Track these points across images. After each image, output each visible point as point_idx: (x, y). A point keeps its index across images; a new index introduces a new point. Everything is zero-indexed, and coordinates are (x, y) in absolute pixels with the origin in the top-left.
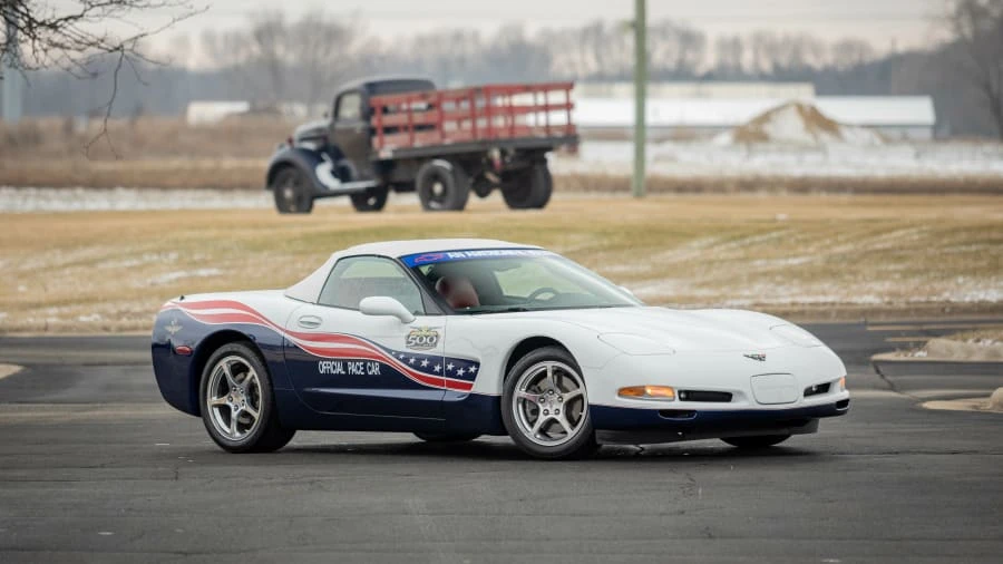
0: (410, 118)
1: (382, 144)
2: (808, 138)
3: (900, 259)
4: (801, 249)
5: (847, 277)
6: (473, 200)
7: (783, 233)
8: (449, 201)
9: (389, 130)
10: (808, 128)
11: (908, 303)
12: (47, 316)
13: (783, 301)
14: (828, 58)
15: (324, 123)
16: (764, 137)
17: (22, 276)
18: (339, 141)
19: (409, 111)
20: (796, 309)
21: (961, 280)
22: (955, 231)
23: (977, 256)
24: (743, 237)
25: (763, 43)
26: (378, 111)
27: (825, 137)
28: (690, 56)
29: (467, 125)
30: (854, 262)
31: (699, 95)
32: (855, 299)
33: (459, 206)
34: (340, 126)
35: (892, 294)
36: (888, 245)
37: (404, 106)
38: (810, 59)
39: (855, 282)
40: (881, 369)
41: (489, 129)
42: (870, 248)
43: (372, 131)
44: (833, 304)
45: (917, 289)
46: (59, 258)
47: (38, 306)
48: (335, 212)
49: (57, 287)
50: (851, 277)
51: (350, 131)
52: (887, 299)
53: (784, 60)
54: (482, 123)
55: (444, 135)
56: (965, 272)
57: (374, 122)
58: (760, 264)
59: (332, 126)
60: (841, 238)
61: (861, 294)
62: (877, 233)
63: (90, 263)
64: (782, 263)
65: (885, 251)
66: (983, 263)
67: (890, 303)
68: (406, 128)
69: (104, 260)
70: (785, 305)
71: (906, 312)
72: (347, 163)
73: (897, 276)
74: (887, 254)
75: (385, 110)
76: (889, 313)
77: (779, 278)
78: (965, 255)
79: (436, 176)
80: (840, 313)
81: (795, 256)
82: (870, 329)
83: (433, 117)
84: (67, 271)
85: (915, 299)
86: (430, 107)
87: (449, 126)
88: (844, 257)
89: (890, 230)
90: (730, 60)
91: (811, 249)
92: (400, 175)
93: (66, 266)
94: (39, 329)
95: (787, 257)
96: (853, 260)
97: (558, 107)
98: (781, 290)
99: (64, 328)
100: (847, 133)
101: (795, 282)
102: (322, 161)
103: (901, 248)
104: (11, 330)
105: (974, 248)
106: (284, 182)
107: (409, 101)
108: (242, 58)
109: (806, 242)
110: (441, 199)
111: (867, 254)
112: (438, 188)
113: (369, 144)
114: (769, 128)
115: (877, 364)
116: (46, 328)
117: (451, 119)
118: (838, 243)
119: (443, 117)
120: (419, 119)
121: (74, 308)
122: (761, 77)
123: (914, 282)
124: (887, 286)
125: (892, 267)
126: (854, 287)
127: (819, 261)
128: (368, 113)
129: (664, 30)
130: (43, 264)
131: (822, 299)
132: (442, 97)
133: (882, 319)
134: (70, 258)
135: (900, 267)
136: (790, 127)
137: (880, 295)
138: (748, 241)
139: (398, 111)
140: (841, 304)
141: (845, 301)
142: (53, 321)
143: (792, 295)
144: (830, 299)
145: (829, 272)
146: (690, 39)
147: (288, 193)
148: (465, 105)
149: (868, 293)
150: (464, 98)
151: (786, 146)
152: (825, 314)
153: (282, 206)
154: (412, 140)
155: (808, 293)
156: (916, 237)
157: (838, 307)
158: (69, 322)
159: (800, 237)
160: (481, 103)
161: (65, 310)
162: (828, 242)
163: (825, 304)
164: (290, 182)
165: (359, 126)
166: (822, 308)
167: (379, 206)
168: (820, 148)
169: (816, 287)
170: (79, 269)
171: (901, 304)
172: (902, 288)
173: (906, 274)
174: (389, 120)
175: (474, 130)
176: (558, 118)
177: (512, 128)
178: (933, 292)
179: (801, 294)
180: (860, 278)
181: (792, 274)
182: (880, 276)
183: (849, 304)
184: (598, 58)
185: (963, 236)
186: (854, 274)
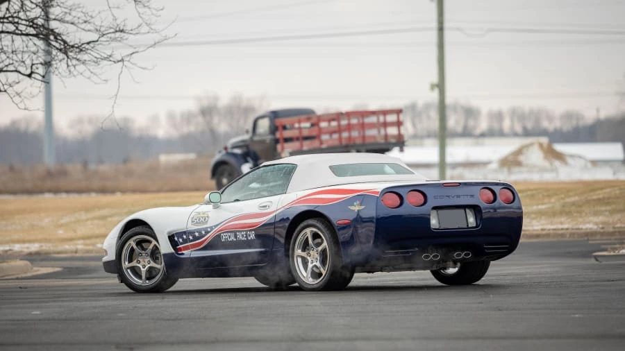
0: (300, 132)
1: (283, 149)
2: (546, 164)
3: (608, 204)
4: (546, 200)
5: (575, 214)
7: (534, 192)
9: (287, 140)
10: (546, 158)
11: (614, 228)
12: (76, 244)
13: (536, 228)
14: (557, 124)
15: (246, 137)
16: (519, 164)
17: (61, 226)
18: (256, 148)
19: (300, 129)
20: (544, 232)
25: (516, 114)
26: (280, 128)
27: (557, 163)
28: (471, 123)
29: (335, 136)
30: (580, 206)
31: (477, 144)
32: (581, 226)
34: (256, 138)
35: (603, 223)
36: (601, 196)
37: (297, 125)
38: (545, 124)
39: (581, 217)
40: (599, 259)
41: (350, 138)
42: (589, 198)
43: (277, 141)
44: (567, 229)
45: (620, 220)
46: (83, 216)
47: (71, 239)
49: (82, 231)
50: (578, 214)
51: (263, 142)
52: (601, 226)
53: (530, 125)
54: (345, 135)
55: (321, 143)
57: (278, 135)
59: (251, 138)
60: (571, 194)
61: (585, 223)
62: (594, 189)
63: (103, 218)
64: (535, 208)
65: (599, 200)
67: (603, 228)
68: (297, 139)
69: (111, 216)
70: (537, 230)
71: (613, 234)
73: (607, 213)
74: (600, 201)
75: (284, 128)
76: (602, 234)
77: (533, 216)
80: (572, 235)
81: (543, 204)
82: (590, 242)
83: (314, 132)
84: (89, 222)
85: (618, 225)
86: (313, 125)
87: (325, 137)
88: (573, 204)
89: (602, 189)
90: (496, 126)
91: (553, 200)
93: (87, 220)
94: (72, 252)
95: (538, 205)
96: (578, 205)
97: (392, 124)
98: (534, 222)
99: (88, 251)
100: (570, 161)
101: (543, 217)
102: (246, 162)
103: (609, 198)
104: (55, 253)
106: (222, 175)
107: (300, 122)
108: (192, 128)
109: (549, 196)
111: (588, 202)
113: (275, 149)
114: (522, 158)
115: (596, 258)
116: (76, 252)
117: (326, 133)
118: (570, 197)
119: (321, 131)
120: (306, 133)
121: (93, 241)
122: (516, 135)
123: (617, 217)
124: (601, 219)
125: (603, 208)
126: (580, 220)
127: (558, 206)
128: (274, 129)
129: (455, 108)
130: (73, 219)
131: (560, 226)
132: (320, 119)
133: (598, 237)
134: (90, 215)
135: (608, 208)
136: (535, 156)
137: (596, 224)
139: (292, 128)
140: (573, 229)
141: (575, 227)
142: (80, 247)
143: (542, 225)
144: (565, 226)
145: (565, 212)
146: (470, 113)
147: (225, 181)
148: (334, 124)
149: (589, 223)
150: (333, 120)
151: (532, 168)
152: (562, 235)
154: (302, 146)
155: (552, 224)
156: (618, 192)
157: (569, 231)
158: (91, 248)
159: (545, 194)
160: (344, 122)
161: (88, 242)
162: (563, 196)
163: (562, 229)
164: (226, 174)
165: (269, 138)
166: (560, 232)
168: (554, 170)
169: (557, 220)
170: (96, 222)
171: (610, 229)
172: (610, 220)
173: (612, 212)
174: (287, 134)
175: (340, 139)
176: (392, 131)
177: (364, 137)
179: (548, 224)
180: (584, 214)
181: (541, 214)
182: (596, 214)
183: (579, 229)
184: (414, 125)
186: (580, 212)
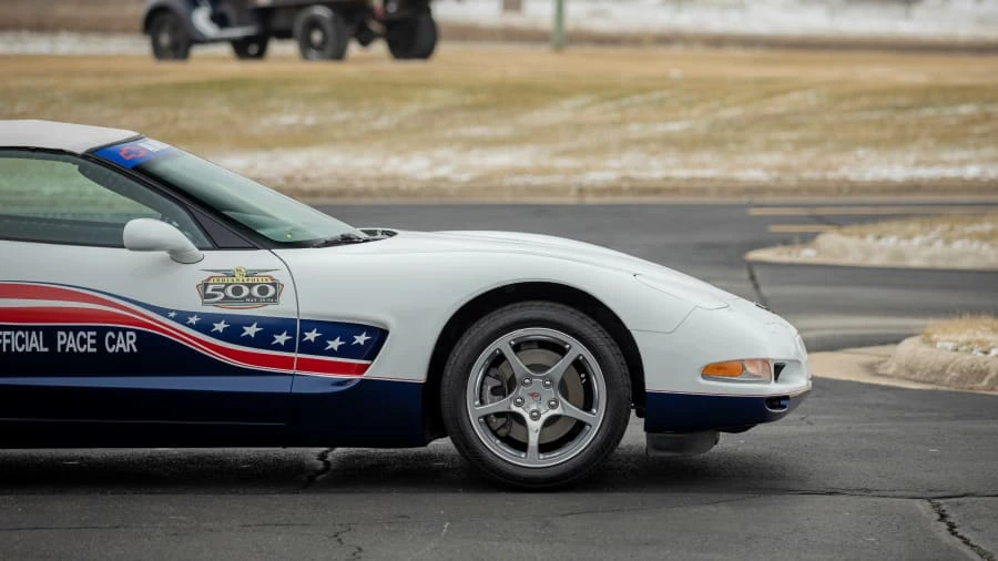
3: (793, 127)
4: (683, 112)
5: (732, 147)
6: (354, 49)
7: (666, 94)
8: (329, 50)
11: (800, 180)
13: (655, 174)
20: (669, 184)
21: (861, 152)
22: (857, 95)
23: (881, 124)
24: (622, 96)
30: (742, 129)
32: (738, 174)
33: (339, 55)
35: (783, 169)
36: (782, 109)
39: (741, 153)
42: (760, 112)
44: (713, 179)
45: (811, 162)
48: (214, 60)
50: (736, 147)
52: (775, 174)
56: (866, 143)
58: (635, 130)
60: (730, 99)
61: (746, 168)
62: (770, 95)
64: (661, 128)
65: (778, 116)
66: (888, 133)
67: (778, 180)
70: (657, 179)
71: (796, 191)
72: (227, 8)
73: (789, 147)
74: (780, 121)
76: (777, 191)
77: (653, 147)
78: (867, 123)
79: (315, 24)
80: (721, 191)
81: (676, 120)
82: (754, 211)
85: (807, 175)
88: (730, 123)
89: (785, 92)
91: (695, 113)
92: (279, 22)
95: (667, 121)
96: (738, 126)
98: (654, 162)
101: (672, 151)
103: (796, 114)
105: (876, 116)
106: (160, 28)
109: (690, 104)
110: (320, 48)
111: (758, 121)
112: (317, 37)
115: (752, 266)
118: (726, 106)
123: (809, 154)
124: (776, 158)
125: (784, 136)
126: (739, 159)
127: (701, 127)
131: (699, 173)
133: (769, 199)
135: (794, 135)
137: (767, 169)
138: (626, 101)
140: (722, 180)
141: (726, 176)
143: (667, 168)
144: (709, 173)
147: (165, 39)
149: (754, 166)
152: (703, 192)
153: (159, 53)
155: (685, 165)
156: (813, 101)
157: (717, 183)
159: (684, 98)
162: (714, 104)
163: (703, 179)
164: (167, 27)
166: (698, 185)
167: (260, 55)
169: (696, 158)
171: (791, 180)
172: (794, 161)
173: (800, 145)
178: (829, 168)
179: (676, 167)
180: (747, 148)
181: (670, 142)
182: (770, 146)
183: (732, 180)
185: (865, 101)
186: (740, 142)
